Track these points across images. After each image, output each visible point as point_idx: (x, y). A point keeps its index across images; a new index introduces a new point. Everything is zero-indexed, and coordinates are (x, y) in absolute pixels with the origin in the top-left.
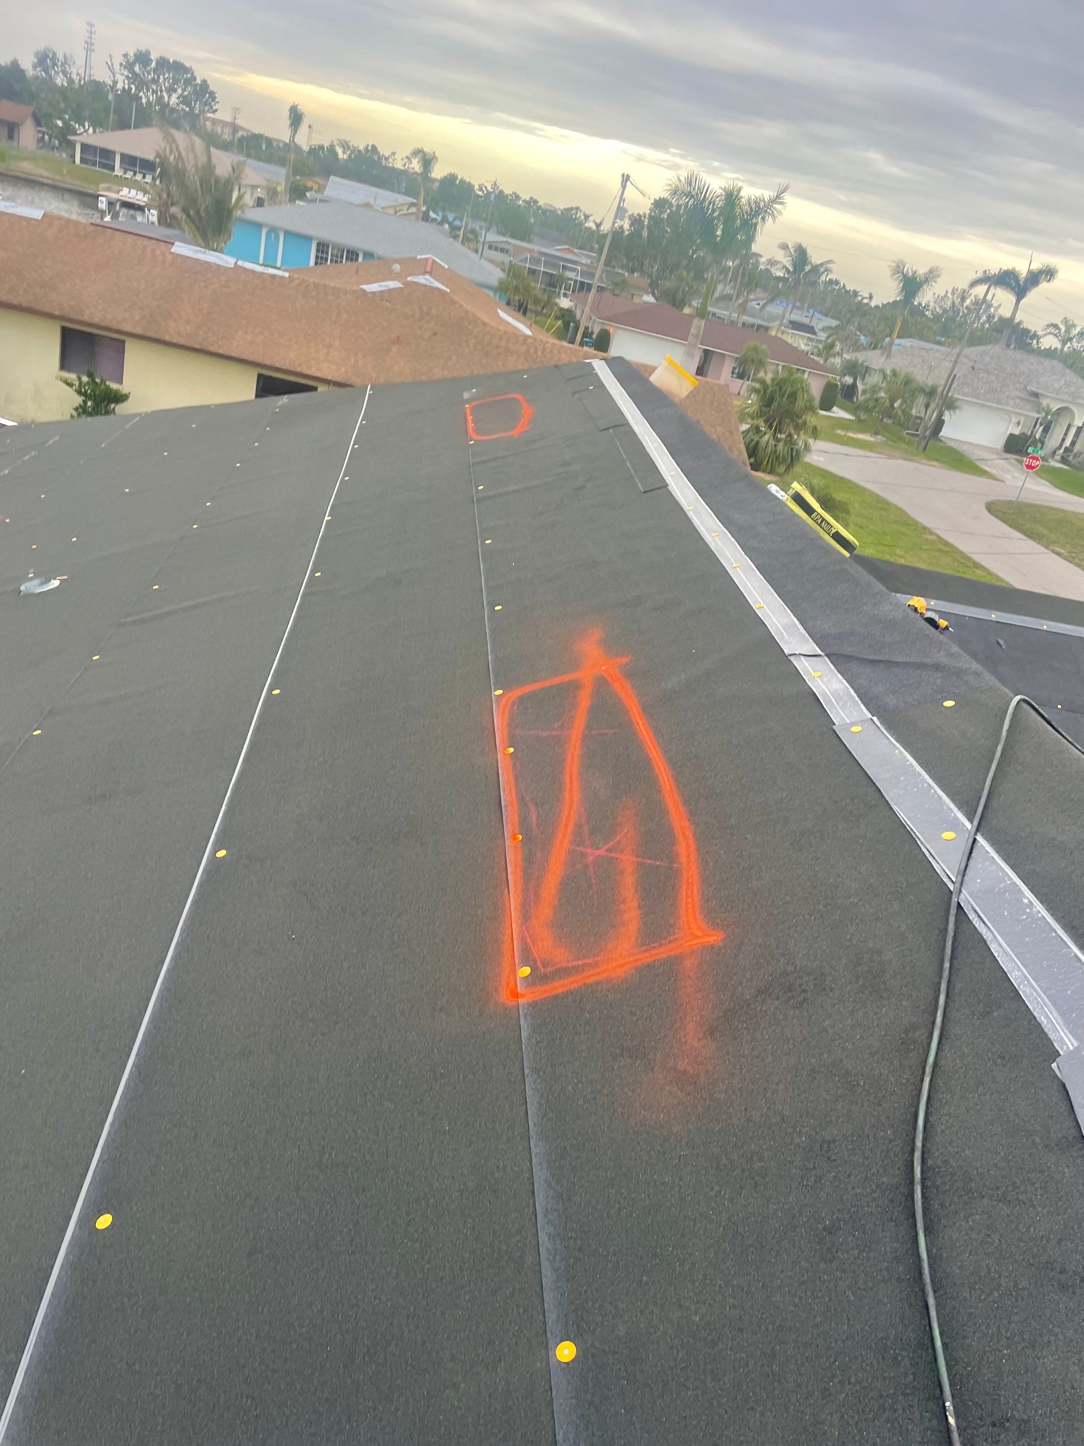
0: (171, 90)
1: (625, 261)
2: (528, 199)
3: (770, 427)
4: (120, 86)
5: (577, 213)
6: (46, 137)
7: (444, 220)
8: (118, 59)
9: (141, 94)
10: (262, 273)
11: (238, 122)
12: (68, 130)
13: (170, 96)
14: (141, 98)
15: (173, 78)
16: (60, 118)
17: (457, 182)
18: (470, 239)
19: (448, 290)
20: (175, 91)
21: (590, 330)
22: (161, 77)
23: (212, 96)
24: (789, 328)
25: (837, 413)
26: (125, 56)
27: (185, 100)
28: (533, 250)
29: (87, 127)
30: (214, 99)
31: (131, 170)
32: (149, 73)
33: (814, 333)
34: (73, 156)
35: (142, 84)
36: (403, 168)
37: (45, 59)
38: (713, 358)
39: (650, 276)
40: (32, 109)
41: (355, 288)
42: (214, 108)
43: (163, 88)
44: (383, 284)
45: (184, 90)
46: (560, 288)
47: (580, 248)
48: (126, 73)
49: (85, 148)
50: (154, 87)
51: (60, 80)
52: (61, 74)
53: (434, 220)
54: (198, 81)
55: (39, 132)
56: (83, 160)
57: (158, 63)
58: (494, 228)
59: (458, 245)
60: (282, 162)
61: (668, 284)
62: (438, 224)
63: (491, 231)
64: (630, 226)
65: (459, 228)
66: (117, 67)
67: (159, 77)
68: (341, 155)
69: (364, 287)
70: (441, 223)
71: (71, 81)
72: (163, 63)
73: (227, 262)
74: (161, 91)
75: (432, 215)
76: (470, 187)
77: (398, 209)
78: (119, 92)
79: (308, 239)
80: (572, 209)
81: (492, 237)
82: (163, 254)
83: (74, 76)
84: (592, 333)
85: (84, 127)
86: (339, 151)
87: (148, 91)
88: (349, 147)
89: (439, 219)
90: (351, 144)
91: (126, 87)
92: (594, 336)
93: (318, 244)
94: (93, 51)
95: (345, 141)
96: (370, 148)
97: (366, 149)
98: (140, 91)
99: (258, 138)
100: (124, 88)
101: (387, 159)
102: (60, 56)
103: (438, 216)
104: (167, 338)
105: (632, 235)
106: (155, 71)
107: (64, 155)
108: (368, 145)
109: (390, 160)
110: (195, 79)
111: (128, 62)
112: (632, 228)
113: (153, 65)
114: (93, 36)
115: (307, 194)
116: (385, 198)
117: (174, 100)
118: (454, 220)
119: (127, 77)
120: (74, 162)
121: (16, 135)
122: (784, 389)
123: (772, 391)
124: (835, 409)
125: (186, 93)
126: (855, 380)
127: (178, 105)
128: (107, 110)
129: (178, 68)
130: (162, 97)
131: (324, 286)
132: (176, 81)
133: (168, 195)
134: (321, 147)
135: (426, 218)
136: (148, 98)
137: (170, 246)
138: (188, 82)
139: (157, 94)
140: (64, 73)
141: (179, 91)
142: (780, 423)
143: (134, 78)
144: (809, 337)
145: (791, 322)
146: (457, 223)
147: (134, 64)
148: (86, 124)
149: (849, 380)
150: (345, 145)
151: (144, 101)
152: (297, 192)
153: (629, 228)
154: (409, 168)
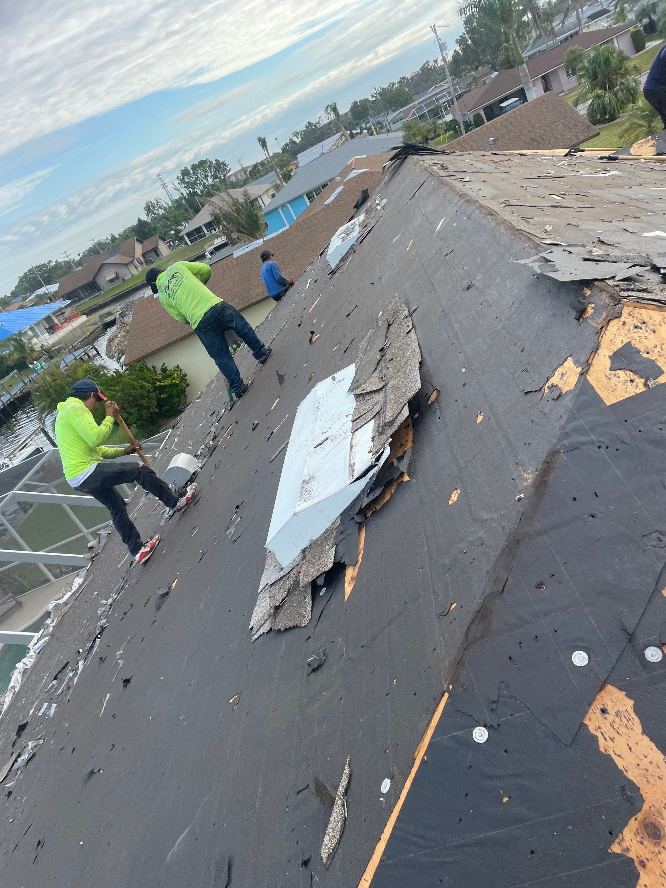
0: (206, 177)
1: (469, 67)
2: (399, 80)
3: (605, 89)
4: (185, 194)
5: (428, 64)
6: (171, 243)
7: (362, 130)
8: (176, 182)
9: (196, 190)
10: (277, 235)
11: (244, 166)
12: (178, 232)
13: (207, 181)
14: (196, 192)
15: (203, 171)
16: (171, 230)
17: (359, 104)
18: (381, 127)
19: (368, 169)
20: (208, 176)
21: (468, 122)
22: (198, 174)
23: (224, 164)
24: (590, 22)
25: (651, 45)
26: (178, 178)
27: (215, 177)
28: (415, 105)
29: (184, 224)
30: (225, 165)
31: (212, 229)
32: (192, 178)
33: (608, 11)
34: (186, 243)
35: (192, 185)
36: (329, 121)
37: (149, 208)
38: (550, 78)
39: (488, 62)
40: (157, 236)
41: (323, 207)
42: (228, 169)
43: (202, 179)
44: (334, 193)
45: (211, 172)
46: (442, 112)
47: (442, 81)
48: (183, 185)
49: (188, 235)
50: (198, 182)
51: (161, 212)
52: (159, 209)
53: (357, 133)
54: (214, 163)
55: (167, 243)
56: (191, 241)
57: (193, 170)
58: (390, 111)
59: (375, 137)
60: (272, 168)
61: (501, 58)
62: (360, 134)
63: (389, 113)
64: (460, 46)
65: (370, 128)
66: (178, 186)
67: (197, 176)
68: (298, 140)
69: (326, 203)
70: (361, 132)
71: (165, 209)
72: (195, 168)
73: (259, 243)
74: (203, 181)
75: (354, 132)
76: (366, 100)
77: (337, 144)
78: (187, 197)
79: (301, 196)
80: (424, 65)
81: (392, 116)
82: (231, 262)
83: (165, 206)
84: (471, 122)
85: (183, 225)
86: (295, 139)
87: (197, 186)
88: (298, 134)
89: (359, 131)
90: (298, 131)
91: (188, 192)
92: (473, 123)
93: (307, 195)
94: (167, 186)
95: (295, 132)
96: (308, 125)
97: (307, 127)
98: (194, 189)
99: (256, 166)
100: (187, 193)
101: (318, 123)
102: (155, 202)
103: (357, 130)
104: (254, 301)
105: (464, 50)
106: (194, 173)
107: (183, 245)
108: (306, 124)
109: (320, 122)
110: (212, 163)
111: (181, 180)
112: (462, 46)
113: (192, 172)
114: (163, 179)
115: (291, 174)
116: (328, 143)
117: (210, 180)
118: (366, 125)
119: (185, 187)
120: (188, 245)
121: (160, 254)
122: (598, 62)
123: (592, 69)
124: (647, 44)
125: (213, 173)
126: (650, 17)
127: (213, 181)
128: (186, 210)
129: (202, 163)
130: (204, 183)
131: (308, 218)
132: (205, 171)
133: (228, 230)
134: (286, 145)
135: (352, 136)
136: (199, 189)
137: (232, 255)
138: (210, 167)
139: (201, 184)
140: (160, 207)
141: (210, 174)
142: (610, 81)
143: (189, 185)
144: (606, 17)
145: (589, 17)
146: (368, 125)
147: (183, 178)
148: (183, 223)
149: (646, 21)
150: (296, 134)
151: (199, 192)
152: (287, 177)
153: (460, 48)
154: (332, 118)
